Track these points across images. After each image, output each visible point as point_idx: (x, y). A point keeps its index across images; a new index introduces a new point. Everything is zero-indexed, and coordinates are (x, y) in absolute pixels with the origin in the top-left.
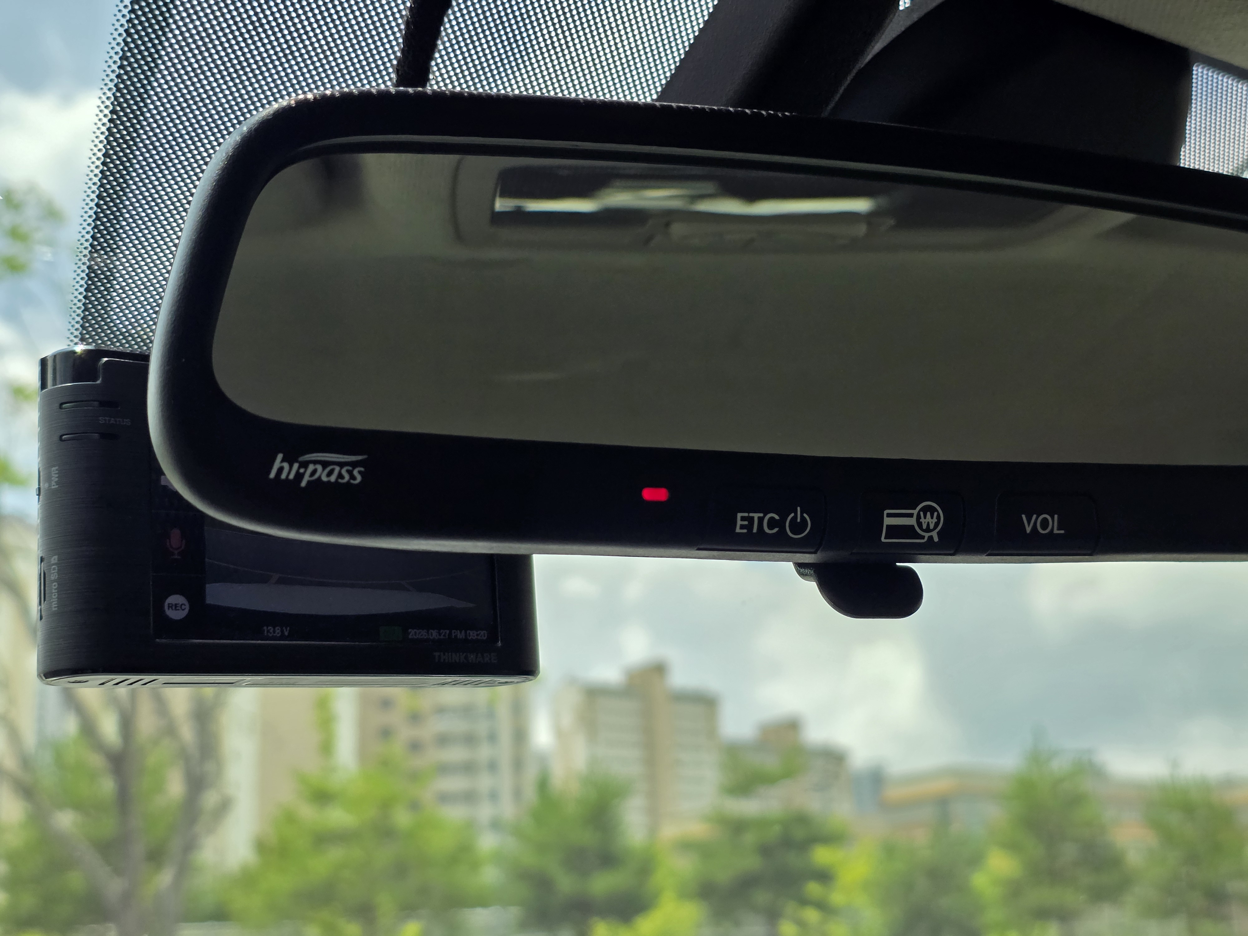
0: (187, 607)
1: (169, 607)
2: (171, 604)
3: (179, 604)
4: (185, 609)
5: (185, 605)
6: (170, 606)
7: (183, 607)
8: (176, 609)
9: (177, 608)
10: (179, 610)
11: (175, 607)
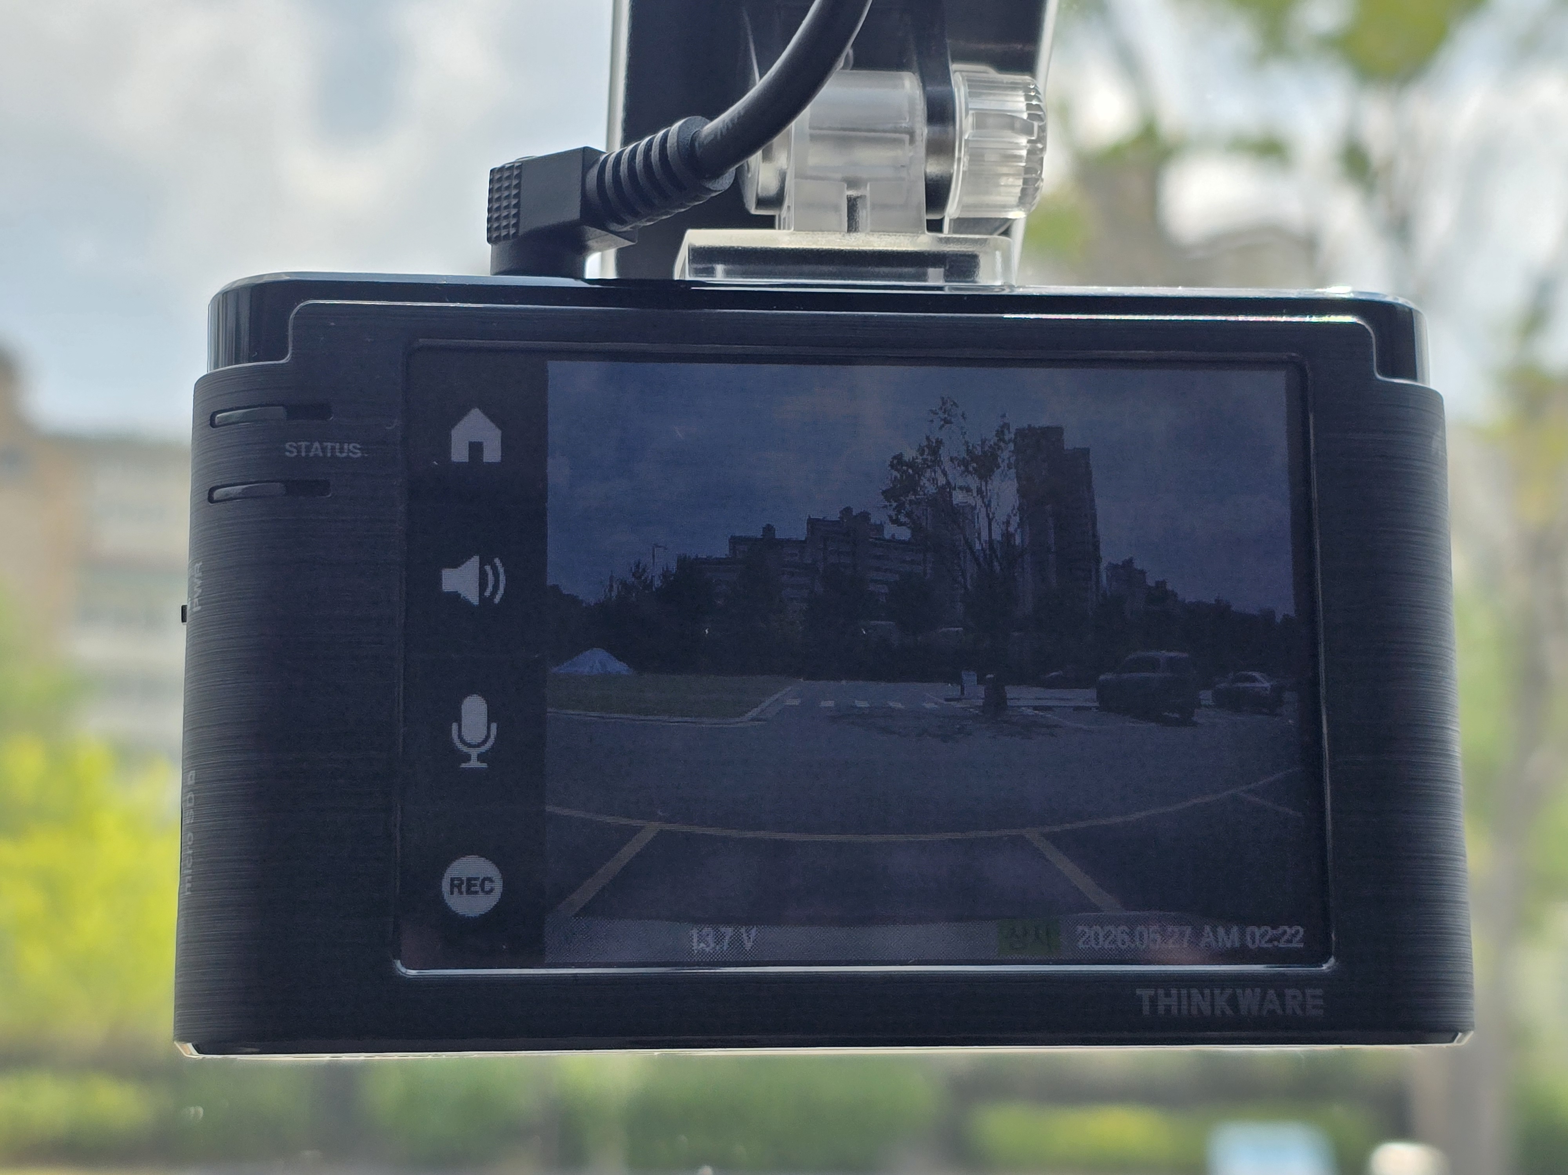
0: (498, 887)
1: (452, 885)
2: (460, 879)
3: (476, 879)
4: (492, 890)
5: (491, 881)
6: (456, 884)
7: (487, 887)
8: (469, 892)
9: (473, 889)
10: (476, 893)
11: (469, 886)
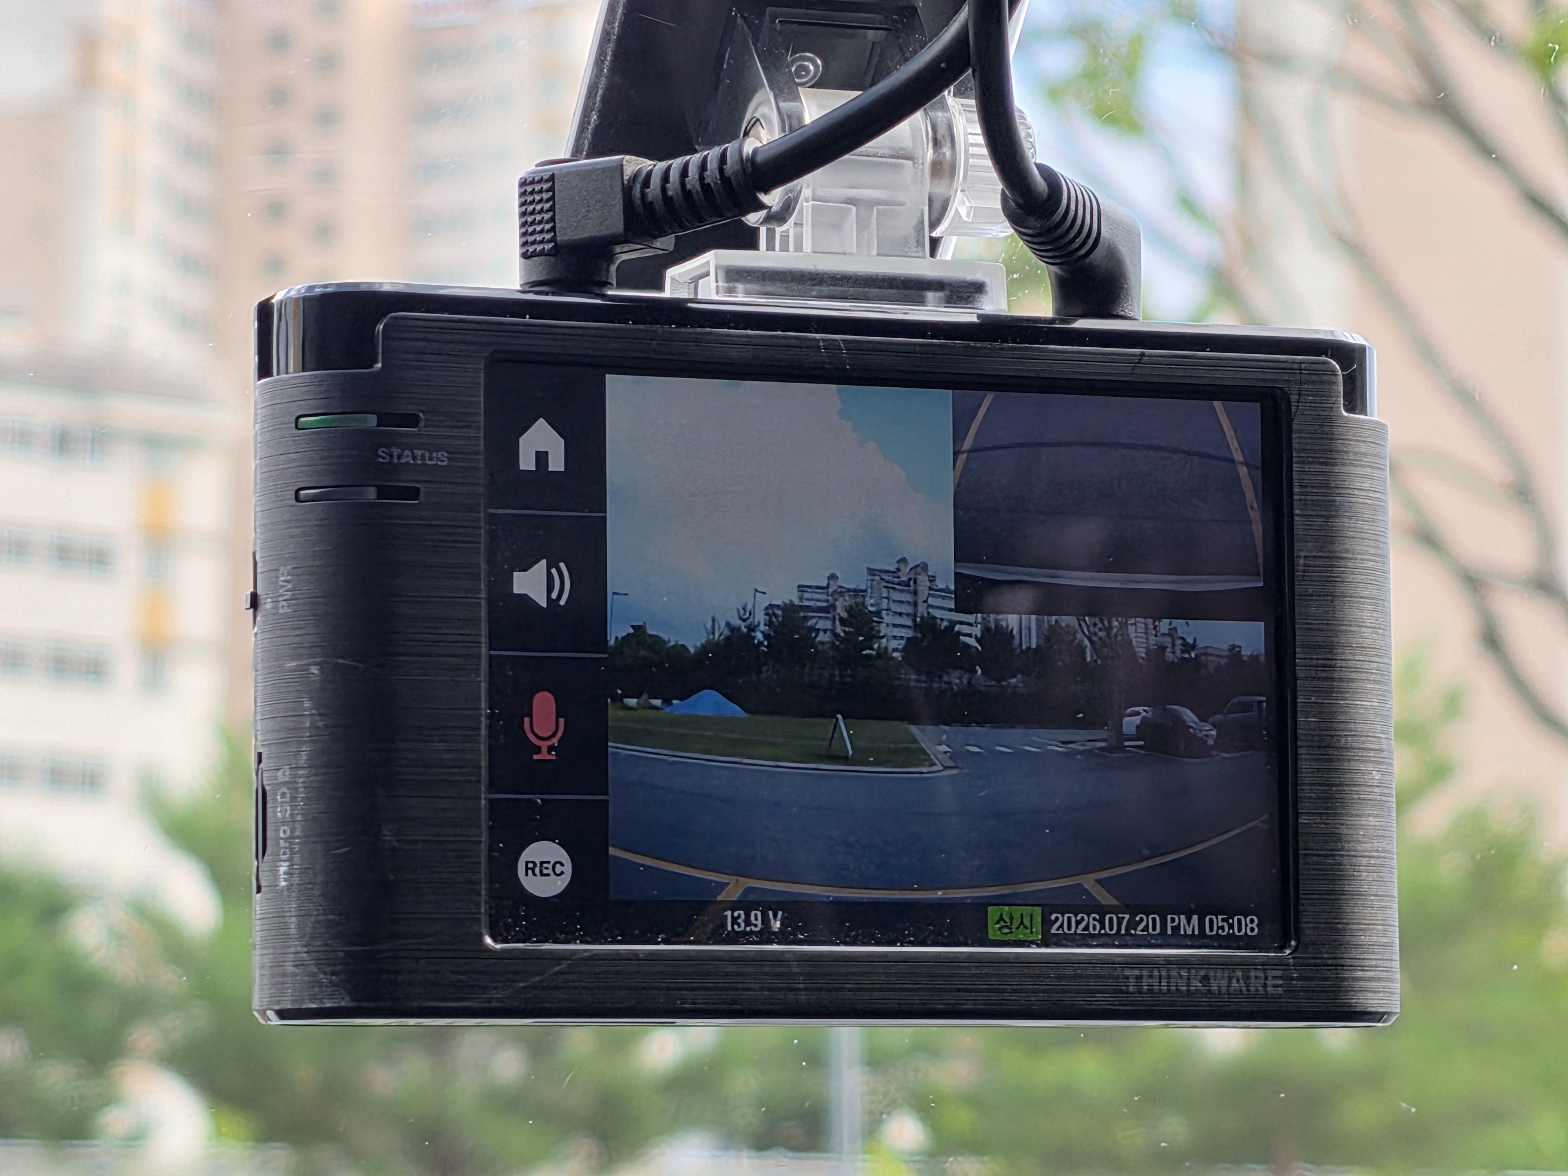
0: (568, 868)
1: (527, 869)
2: (534, 863)
3: (549, 862)
4: (562, 873)
5: (562, 865)
6: (530, 868)
7: (558, 869)
8: (542, 874)
9: (546, 872)
10: (548, 875)
